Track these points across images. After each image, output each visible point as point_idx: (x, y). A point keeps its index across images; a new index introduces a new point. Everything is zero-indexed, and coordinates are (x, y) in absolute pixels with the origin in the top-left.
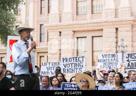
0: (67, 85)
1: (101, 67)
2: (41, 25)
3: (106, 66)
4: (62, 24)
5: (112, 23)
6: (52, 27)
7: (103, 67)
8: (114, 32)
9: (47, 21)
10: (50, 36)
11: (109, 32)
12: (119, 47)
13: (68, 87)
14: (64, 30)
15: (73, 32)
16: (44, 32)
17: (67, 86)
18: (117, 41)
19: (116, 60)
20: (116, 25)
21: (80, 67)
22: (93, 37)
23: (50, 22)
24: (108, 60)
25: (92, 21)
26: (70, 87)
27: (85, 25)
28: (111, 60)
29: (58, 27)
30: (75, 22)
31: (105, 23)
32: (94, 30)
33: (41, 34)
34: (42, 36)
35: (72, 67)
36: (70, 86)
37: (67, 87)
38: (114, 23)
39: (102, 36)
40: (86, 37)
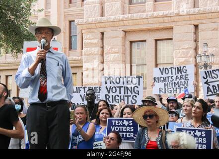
0: (115, 122)
1: (160, 91)
2: (70, 22)
3: (169, 90)
4: (105, 20)
5: (188, 16)
6: (89, 25)
7: (163, 91)
8: (191, 32)
9: (81, 15)
10: (86, 39)
11: (183, 32)
12: (200, 56)
13: (117, 126)
14: (109, 29)
15: (124, 33)
16: (76, 33)
17: (116, 124)
18: (196, 47)
19: (184, 77)
20: (195, 19)
21: (134, 94)
22: (156, 41)
23: (85, 17)
24: (170, 78)
25: (156, 14)
26: (121, 126)
27: (144, 20)
28: (176, 79)
29: (98, 24)
30: (126, 16)
31: (175, 17)
32: (158, 30)
33: (70, 37)
34: (73, 39)
35: (120, 93)
36: (121, 123)
37: (115, 126)
38: (192, 16)
39: (172, 39)
40: (145, 41)
